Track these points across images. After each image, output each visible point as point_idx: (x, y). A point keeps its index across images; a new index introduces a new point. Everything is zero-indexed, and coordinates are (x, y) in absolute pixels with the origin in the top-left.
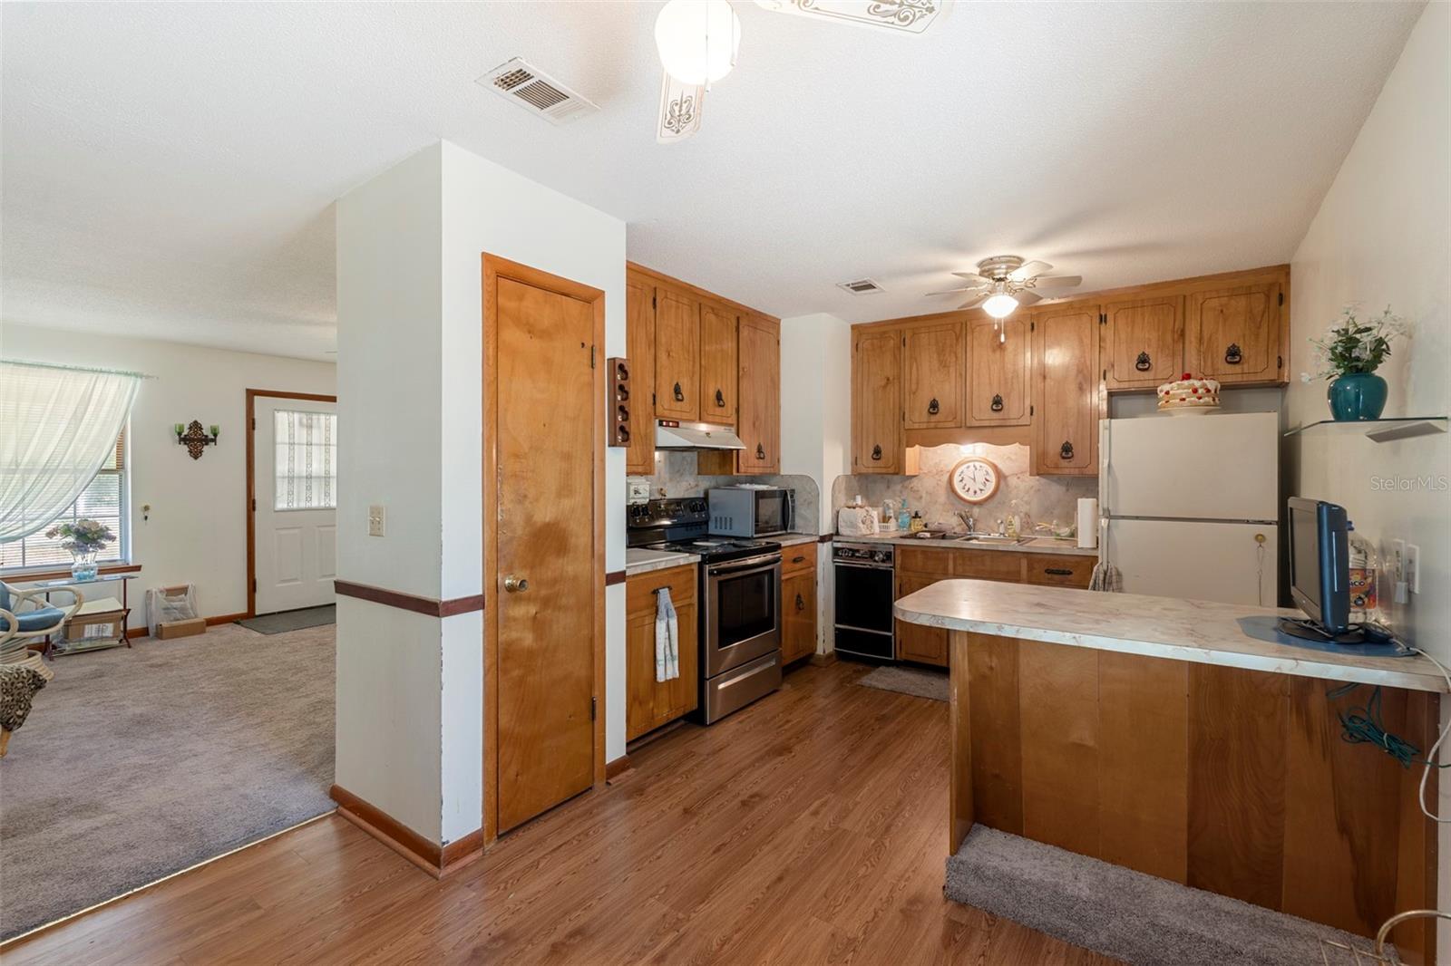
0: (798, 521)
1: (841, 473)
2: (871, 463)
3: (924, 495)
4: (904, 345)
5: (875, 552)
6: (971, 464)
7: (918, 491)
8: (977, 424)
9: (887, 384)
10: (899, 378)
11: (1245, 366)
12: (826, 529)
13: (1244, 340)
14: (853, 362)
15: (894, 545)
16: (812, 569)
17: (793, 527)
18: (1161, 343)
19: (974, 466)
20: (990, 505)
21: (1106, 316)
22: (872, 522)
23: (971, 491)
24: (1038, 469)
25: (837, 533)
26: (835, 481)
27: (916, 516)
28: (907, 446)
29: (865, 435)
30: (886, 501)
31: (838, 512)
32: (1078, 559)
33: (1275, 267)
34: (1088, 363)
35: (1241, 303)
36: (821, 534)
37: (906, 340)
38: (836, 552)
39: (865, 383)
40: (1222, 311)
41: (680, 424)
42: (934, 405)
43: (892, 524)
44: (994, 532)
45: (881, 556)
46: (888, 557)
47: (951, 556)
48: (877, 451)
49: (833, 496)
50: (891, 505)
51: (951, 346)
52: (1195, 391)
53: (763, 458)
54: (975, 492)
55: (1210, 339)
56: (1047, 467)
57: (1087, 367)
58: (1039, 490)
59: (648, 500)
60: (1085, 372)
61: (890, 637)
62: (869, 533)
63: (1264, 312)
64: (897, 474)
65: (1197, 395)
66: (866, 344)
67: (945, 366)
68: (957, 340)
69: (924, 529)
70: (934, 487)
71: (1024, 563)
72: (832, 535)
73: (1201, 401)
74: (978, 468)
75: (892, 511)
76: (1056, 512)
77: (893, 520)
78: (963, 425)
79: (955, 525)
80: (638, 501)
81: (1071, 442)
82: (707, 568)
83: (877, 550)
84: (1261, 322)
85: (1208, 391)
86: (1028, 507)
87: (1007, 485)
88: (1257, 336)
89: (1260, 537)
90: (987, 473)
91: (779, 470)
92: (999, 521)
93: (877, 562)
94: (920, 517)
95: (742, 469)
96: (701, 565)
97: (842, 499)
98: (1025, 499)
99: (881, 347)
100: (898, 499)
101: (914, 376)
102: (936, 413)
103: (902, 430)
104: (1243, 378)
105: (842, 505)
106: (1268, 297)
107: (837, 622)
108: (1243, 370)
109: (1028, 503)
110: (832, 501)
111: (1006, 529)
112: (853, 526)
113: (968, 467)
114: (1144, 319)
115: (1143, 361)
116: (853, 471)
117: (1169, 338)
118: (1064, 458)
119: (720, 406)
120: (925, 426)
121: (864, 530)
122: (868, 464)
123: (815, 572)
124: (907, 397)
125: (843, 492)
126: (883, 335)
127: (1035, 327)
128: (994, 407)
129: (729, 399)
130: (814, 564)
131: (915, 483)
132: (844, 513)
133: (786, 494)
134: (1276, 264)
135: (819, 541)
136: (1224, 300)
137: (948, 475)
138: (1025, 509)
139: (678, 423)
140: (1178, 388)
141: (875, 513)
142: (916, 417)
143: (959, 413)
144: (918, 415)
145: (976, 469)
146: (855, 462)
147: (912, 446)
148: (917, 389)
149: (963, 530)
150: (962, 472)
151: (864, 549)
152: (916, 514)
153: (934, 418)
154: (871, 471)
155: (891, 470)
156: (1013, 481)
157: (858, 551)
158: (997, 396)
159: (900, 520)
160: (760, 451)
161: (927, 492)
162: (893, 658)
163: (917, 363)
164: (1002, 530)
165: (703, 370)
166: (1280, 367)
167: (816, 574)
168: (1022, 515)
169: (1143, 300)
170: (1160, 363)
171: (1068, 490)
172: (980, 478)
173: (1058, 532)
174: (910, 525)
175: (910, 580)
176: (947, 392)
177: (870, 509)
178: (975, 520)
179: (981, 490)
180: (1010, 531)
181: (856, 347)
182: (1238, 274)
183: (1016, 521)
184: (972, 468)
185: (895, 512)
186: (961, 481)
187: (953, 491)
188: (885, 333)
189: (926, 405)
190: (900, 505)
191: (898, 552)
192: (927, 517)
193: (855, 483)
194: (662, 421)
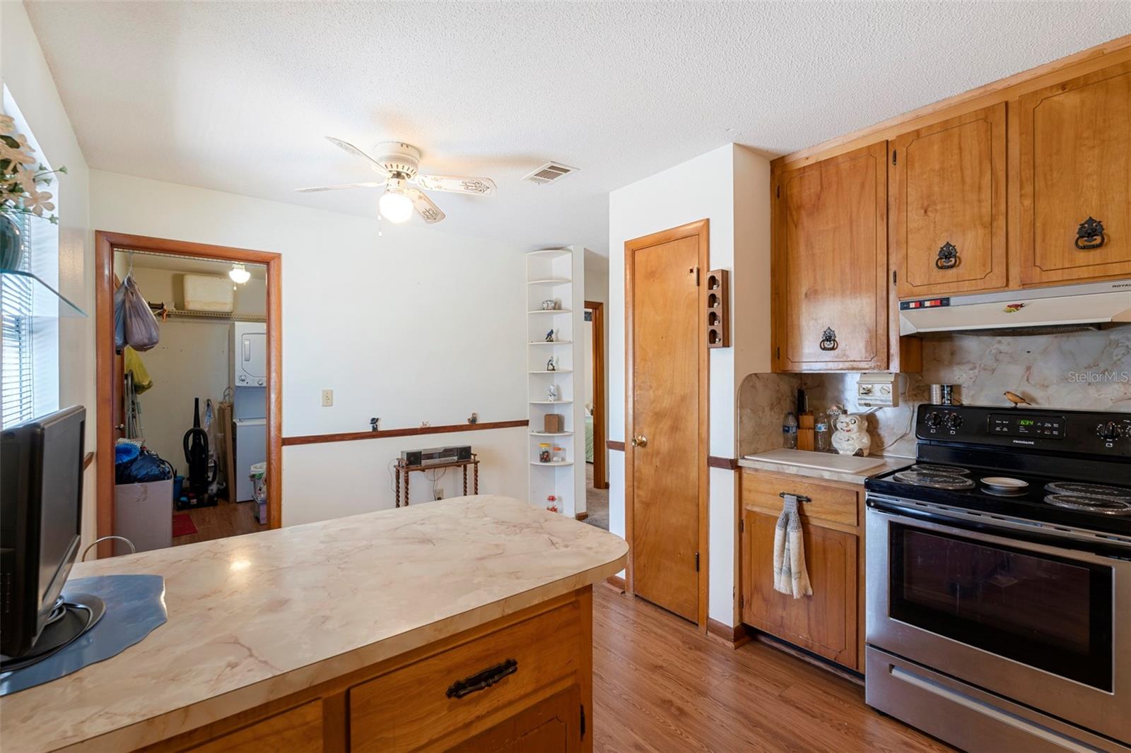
41: (952, 300)
80: (868, 402)
119: (1093, 247)
139: (947, 299)
194: (908, 303)
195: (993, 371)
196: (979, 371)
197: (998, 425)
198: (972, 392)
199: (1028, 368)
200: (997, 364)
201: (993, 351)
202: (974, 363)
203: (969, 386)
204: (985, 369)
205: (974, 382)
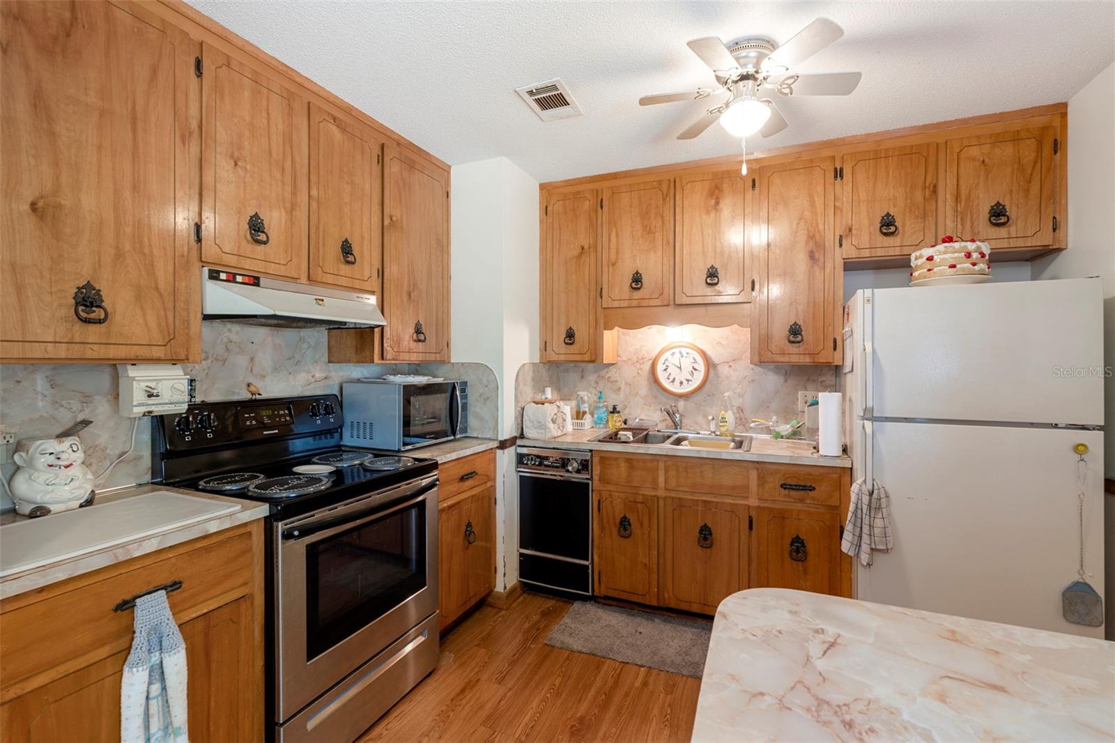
0: (472, 422)
1: (527, 361)
2: (563, 348)
3: (623, 387)
4: (602, 208)
5: (568, 459)
6: (677, 350)
7: (617, 381)
8: (689, 301)
9: (582, 253)
10: (596, 247)
11: (1013, 229)
12: (507, 429)
13: (1011, 195)
14: (541, 229)
15: (591, 451)
16: (489, 484)
17: (465, 430)
18: (909, 201)
19: (680, 353)
20: (698, 398)
21: (841, 170)
22: (564, 420)
23: (677, 382)
24: (760, 354)
25: (522, 436)
26: (520, 369)
27: (614, 410)
28: (605, 329)
29: (555, 314)
30: (579, 393)
31: (523, 409)
32: (822, 470)
33: (1049, 106)
34: (821, 227)
35: (1008, 150)
36: (501, 438)
37: (604, 200)
38: (520, 459)
39: (556, 254)
40: (983, 161)
41: (262, 281)
42: (637, 279)
43: (588, 421)
44: (702, 429)
45: (575, 465)
46: (585, 466)
47: (661, 465)
48: (570, 335)
49: (516, 389)
50: (586, 398)
51: (657, 207)
52: (969, 255)
53: (424, 341)
54: (681, 383)
55: (969, 196)
56: (772, 353)
57: (819, 231)
58: (753, 381)
59: (185, 406)
60: (817, 236)
61: (587, 567)
62: (560, 433)
63: (1035, 163)
64: (593, 361)
65: (970, 260)
66: (557, 207)
67: (649, 232)
68: (664, 200)
69: (624, 426)
70: (634, 377)
71: (754, 475)
72: (515, 438)
73: (976, 267)
74: (685, 355)
75: (586, 405)
76: (773, 406)
77: (588, 416)
78: (672, 302)
79: (658, 422)
80: (153, 408)
81: (800, 322)
82: (280, 527)
83: (570, 457)
84: (1031, 175)
85: (983, 255)
86: (741, 400)
87: (717, 376)
88: (1027, 191)
89: (1080, 448)
90: (695, 361)
91: (449, 357)
92: (710, 418)
93: (571, 472)
94: (619, 412)
95: (389, 354)
96: (269, 522)
97: (528, 393)
98: (738, 391)
99: (574, 210)
100: (593, 391)
101: (613, 245)
102: (639, 289)
103: (599, 309)
104: (1009, 243)
105: (529, 400)
106: (1040, 143)
107: (522, 546)
108: (1009, 233)
109: (741, 396)
110: (516, 396)
111: (718, 426)
112: (541, 426)
113: (673, 354)
114: (888, 174)
115: (888, 225)
116: (541, 357)
117: (919, 196)
118: (791, 342)
119: (348, 262)
120: (625, 304)
121: (554, 431)
122: (559, 350)
123: (494, 487)
124: (605, 269)
125: (530, 383)
126: (577, 196)
127: (757, 184)
128: (709, 281)
129: (366, 253)
130: (490, 478)
131: (612, 373)
132: (531, 409)
133: (454, 388)
134: (1051, 103)
135: (498, 448)
136: (986, 149)
137: (651, 362)
138: (737, 402)
139: (258, 278)
140: (941, 252)
141: (568, 409)
142: (616, 294)
143: (667, 289)
144: (619, 290)
145: (682, 356)
146: (545, 347)
147: (611, 329)
148: (617, 259)
149: (667, 427)
150: (666, 360)
151: (555, 455)
152: (614, 408)
153: (637, 295)
154: (562, 358)
155: (587, 357)
156: (724, 370)
157: (547, 458)
158: (712, 267)
159: (596, 416)
160: (418, 331)
161: (626, 383)
162: (590, 594)
163: (617, 229)
164: (713, 428)
165: (314, 205)
166: (1054, 230)
167: (495, 489)
168: (735, 409)
169: (887, 150)
170: (908, 226)
171: (786, 381)
172: (687, 364)
173: (777, 429)
174: (607, 421)
175: (611, 496)
176: (653, 266)
177: (561, 404)
178: (681, 416)
179: (688, 380)
180: (722, 429)
181: (545, 211)
182: (1002, 116)
183: (730, 417)
184: (678, 355)
185: (590, 406)
186: (665, 370)
187: (655, 380)
188: (579, 192)
189: (628, 280)
190: (596, 398)
191: (596, 460)
192: (626, 411)
193: (544, 372)
194: (218, 272)
195: (225, 361)
196: (212, 362)
197: (247, 419)
198: (205, 387)
199: (252, 359)
200: (227, 354)
201: (225, 340)
202: (206, 353)
203: (201, 380)
204: (217, 359)
205: (207, 374)
